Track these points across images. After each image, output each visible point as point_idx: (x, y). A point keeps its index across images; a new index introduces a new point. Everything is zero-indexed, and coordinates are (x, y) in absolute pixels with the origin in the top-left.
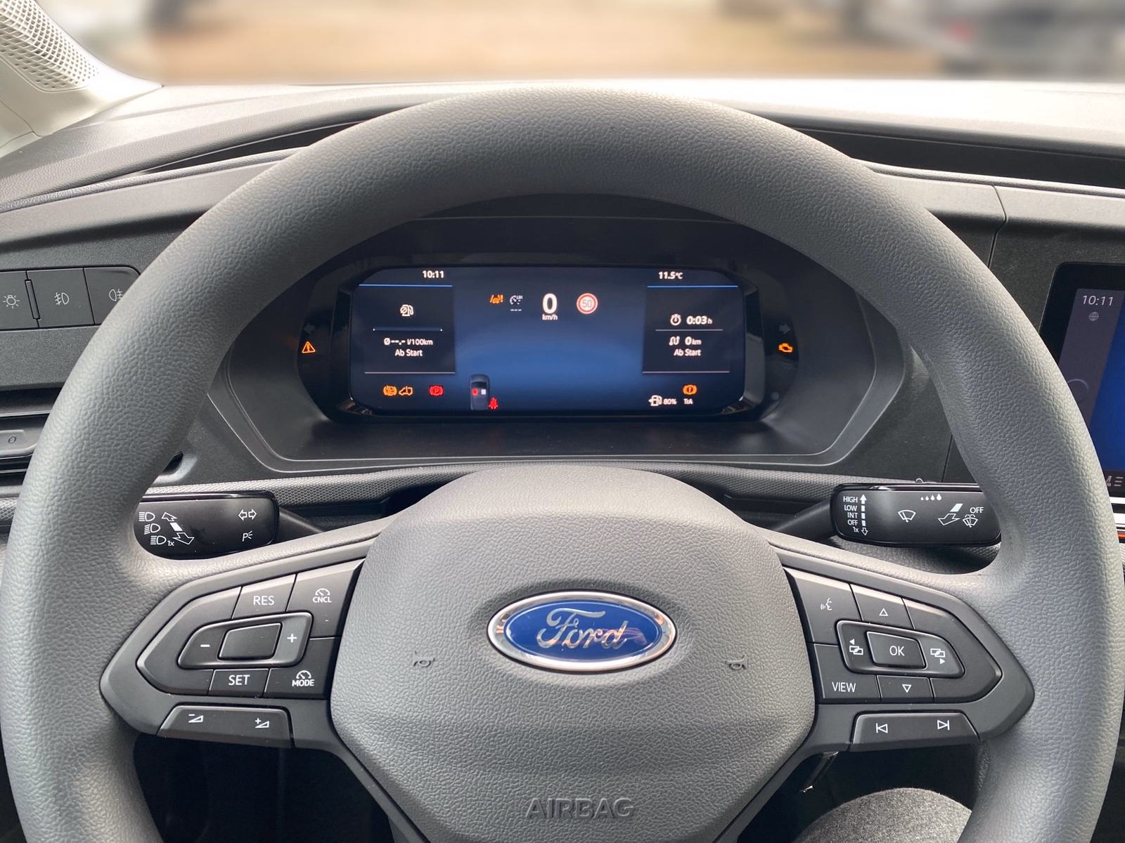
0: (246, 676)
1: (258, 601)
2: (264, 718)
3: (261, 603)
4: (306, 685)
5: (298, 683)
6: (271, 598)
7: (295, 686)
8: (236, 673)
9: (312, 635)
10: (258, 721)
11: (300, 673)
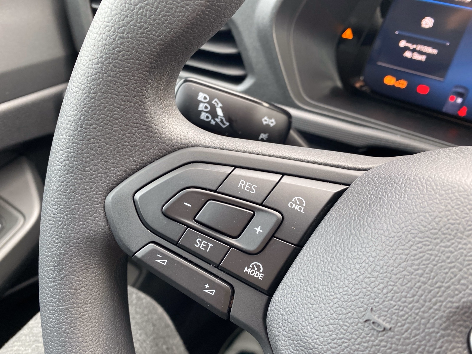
0: (210, 245)
1: (242, 185)
2: (213, 286)
3: (244, 187)
4: (255, 276)
5: (249, 271)
6: (254, 187)
7: (247, 272)
8: (203, 239)
9: (276, 235)
10: (207, 286)
11: (254, 263)
